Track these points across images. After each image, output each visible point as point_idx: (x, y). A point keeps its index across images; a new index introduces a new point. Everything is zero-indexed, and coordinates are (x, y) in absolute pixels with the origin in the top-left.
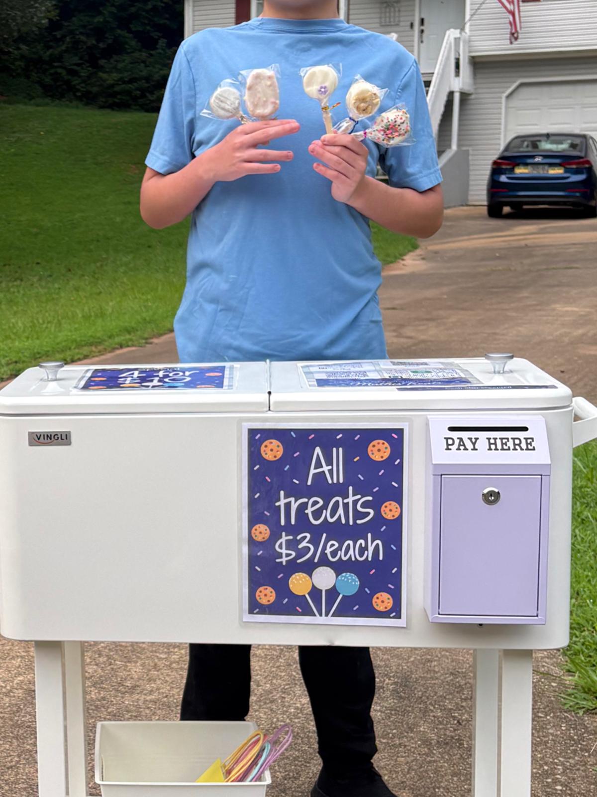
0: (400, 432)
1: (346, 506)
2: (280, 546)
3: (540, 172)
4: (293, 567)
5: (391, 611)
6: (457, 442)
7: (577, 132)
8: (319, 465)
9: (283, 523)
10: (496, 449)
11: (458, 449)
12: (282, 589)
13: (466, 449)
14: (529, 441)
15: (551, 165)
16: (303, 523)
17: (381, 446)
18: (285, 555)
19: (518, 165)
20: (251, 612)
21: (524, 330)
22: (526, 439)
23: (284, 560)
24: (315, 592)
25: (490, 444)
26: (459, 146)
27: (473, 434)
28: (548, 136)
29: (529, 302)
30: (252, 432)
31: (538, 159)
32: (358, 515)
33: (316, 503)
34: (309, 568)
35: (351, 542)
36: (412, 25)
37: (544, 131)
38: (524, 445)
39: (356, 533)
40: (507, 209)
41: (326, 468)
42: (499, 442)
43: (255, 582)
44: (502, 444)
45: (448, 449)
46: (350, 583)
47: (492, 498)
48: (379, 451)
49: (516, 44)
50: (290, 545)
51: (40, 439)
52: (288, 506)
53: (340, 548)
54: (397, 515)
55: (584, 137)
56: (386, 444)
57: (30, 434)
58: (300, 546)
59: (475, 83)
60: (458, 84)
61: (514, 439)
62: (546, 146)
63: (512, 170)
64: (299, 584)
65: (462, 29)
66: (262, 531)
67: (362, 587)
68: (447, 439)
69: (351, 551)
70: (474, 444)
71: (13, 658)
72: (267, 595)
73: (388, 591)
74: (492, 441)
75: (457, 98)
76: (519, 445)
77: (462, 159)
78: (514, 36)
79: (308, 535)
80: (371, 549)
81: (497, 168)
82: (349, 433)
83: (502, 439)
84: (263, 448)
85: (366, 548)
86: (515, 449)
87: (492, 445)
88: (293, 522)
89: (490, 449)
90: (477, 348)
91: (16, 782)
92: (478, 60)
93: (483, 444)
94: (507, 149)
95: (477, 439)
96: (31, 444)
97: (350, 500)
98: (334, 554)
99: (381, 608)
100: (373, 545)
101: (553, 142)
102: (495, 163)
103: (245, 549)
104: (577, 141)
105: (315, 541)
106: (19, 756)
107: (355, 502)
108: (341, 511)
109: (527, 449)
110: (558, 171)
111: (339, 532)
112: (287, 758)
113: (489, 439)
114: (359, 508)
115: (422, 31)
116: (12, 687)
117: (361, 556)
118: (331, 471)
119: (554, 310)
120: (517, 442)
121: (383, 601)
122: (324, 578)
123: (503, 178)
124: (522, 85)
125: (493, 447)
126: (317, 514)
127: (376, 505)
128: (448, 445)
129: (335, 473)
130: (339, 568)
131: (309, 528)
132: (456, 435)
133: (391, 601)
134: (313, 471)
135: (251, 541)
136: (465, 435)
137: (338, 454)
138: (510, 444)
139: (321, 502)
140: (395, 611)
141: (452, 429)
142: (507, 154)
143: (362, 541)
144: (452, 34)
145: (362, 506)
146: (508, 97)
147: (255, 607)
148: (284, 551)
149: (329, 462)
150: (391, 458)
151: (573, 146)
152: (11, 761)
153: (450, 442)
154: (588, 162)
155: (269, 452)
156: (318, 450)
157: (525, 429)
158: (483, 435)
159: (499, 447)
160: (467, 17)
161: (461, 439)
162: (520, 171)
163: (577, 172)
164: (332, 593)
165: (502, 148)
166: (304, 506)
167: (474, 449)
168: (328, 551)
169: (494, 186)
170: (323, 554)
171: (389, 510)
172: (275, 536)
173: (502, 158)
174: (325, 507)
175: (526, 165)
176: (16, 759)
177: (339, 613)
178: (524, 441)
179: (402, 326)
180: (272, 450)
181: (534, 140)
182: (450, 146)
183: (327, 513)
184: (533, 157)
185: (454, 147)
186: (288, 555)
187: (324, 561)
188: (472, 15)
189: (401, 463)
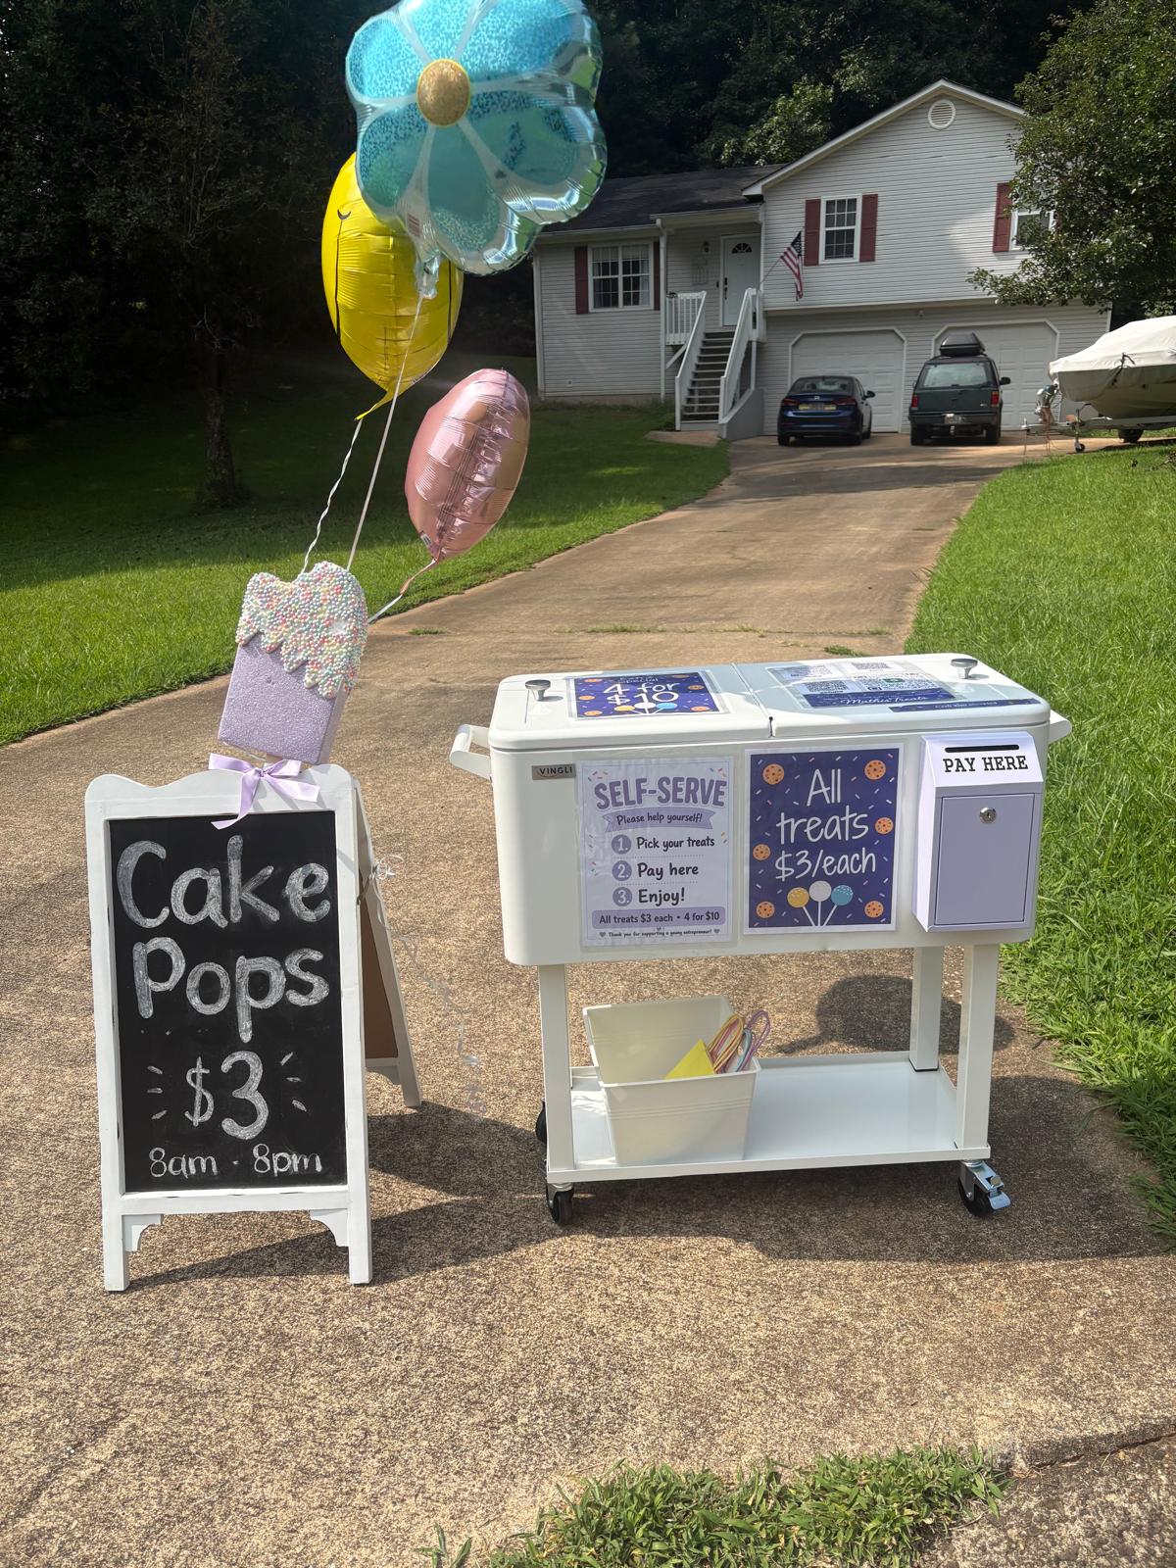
0: (895, 752)
1: (843, 824)
2: (780, 865)
3: (819, 409)
4: (792, 883)
5: (881, 917)
6: (955, 763)
7: (846, 375)
8: (818, 787)
9: (783, 842)
10: (992, 769)
11: (957, 770)
12: (781, 903)
13: (964, 770)
14: (1022, 759)
15: (827, 403)
16: (802, 842)
17: (878, 767)
18: (785, 872)
19: (801, 403)
20: (751, 925)
21: (829, 549)
22: (1018, 757)
23: (783, 877)
24: (812, 905)
25: (986, 764)
26: (756, 386)
27: (970, 755)
28: (823, 378)
29: (829, 523)
30: (755, 758)
31: (817, 398)
32: (854, 831)
33: (815, 822)
34: (806, 883)
35: (846, 857)
36: (718, 285)
37: (821, 374)
38: (1017, 764)
39: (852, 847)
40: (792, 439)
41: (824, 790)
42: (993, 761)
43: (755, 899)
44: (997, 763)
45: (948, 771)
46: (845, 894)
47: (989, 817)
48: (875, 771)
49: (802, 301)
50: (790, 862)
51: (543, 773)
52: (788, 826)
53: (836, 863)
54: (890, 829)
55: (851, 379)
56: (882, 764)
57: (534, 768)
58: (799, 863)
59: (767, 334)
60: (755, 335)
61: (1007, 758)
62: (822, 386)
63: (797, 408)
64: (797, 898)
65: (758, 288)
66: (763, 851)
67: (855, 898)
68: (945, 760)
69: (846, 865)
70: (971, 765)
71: (472, 898)
72: (767, 909)
73: (879, 899)
74: (988, 761)
75: (754, 345)
76: (1013, 763)
77: (760, 395)
78: (799, 294)
79: (807, 852)
80: (865, 862)
81: (786, 405)
82: (847, 755)
83: (996, 758)
84: (765, 773)
85: (860, 861)
86: (1009, 768)
87: (987, 764)
88: (792, 841)
89: (986, 769)
90: (797, 567)
91: (495, 1033)
92: (770, 314)
93: (979, 764)
94: (792, 389)
95: (973, 759)
96: (535, 778)
97: (847, 818)
98: (830, 868)
99: (873, 915)
100: (867, 858)
101: (826, 384)
102: (783, 401)
103: (747, 870)
104: (846, 382)
105: (812, 857)
106: (494, 1003)
107: (851, 820)
108: (837, 829)
109: (1021, 768)
110: (832, 408)
111: (835, 847)
112: (728, 987)
113: (984, 759)
114: (855, 825)
115: (726, 290)
116: (476, 929)
117: (855, 869)
118: (829, 792)
119: (849, 530)
120: (1010, 761)
121: (874, 908)
122: (821, 891)
123: (790, 414)
124: (804, 336)
125: (989, 767)
126: (815, 833)
127: (870, 822)
128: (947, 767)
129: (833, 793)
130: (835, 881)
131: (807, 845)
132: (953, 756)
133: (882, 908)
134: (812, 793)
135: (753, 862)
136: (962, 756)
137: (837, 775)
138: (1004, 763)
139: (820, 822)
140: (886, 917)
141: (949, 750)
142: (793, 394)
143: (857, 855)
144: (750, 292)
145: (857, 823)
146: (794, 346)
147: (755, 921)
148: (783, 869)
149: (828, 784)
150: (886, 777)
151: (843, 387)
152: (487, 1010)
153: (949, 763)
154: (854, 400)
155: (771, 777)
156: (817, 772)
157: (1016, 747)
158: (978, 755)
159: (995, 767)
160: (762, 278)
161: (958, 760)
162: (803, 408)
163: (844, 409)
164: (828, 904)
165: (789, 387)
166: (804, 825)
167: (972, 770)
168: (825, 866)
169: (783, 418)
170: (820, 868)
171: (883, 826)
172: (776, 854)
173: (788, 397)
174: (823, 826)
175: (807, 403)
176: (492, 1006)
177: (834, 922)
178: (1016, 760)
179: (734, 548)
180: (774, 774)
181: (813, 382)
182: (749, 386)
183: (824, 832)
184: (813, 396)
185: (753, 387)
186: (787, 872)
187: (821, 876)
188: (765, 276)
189: (895, 782)
